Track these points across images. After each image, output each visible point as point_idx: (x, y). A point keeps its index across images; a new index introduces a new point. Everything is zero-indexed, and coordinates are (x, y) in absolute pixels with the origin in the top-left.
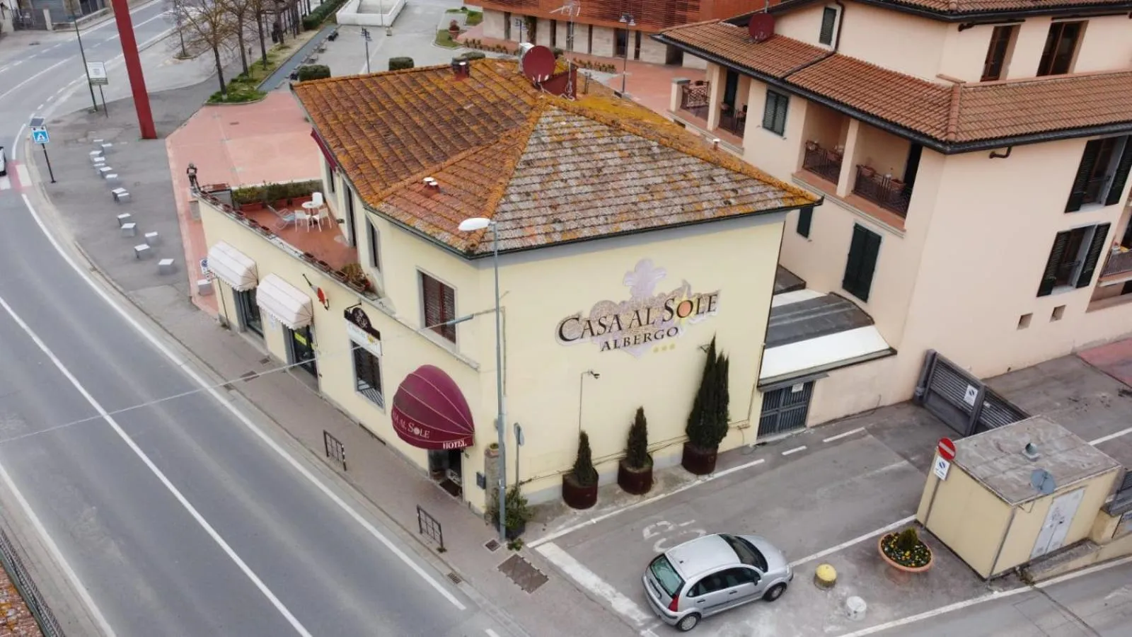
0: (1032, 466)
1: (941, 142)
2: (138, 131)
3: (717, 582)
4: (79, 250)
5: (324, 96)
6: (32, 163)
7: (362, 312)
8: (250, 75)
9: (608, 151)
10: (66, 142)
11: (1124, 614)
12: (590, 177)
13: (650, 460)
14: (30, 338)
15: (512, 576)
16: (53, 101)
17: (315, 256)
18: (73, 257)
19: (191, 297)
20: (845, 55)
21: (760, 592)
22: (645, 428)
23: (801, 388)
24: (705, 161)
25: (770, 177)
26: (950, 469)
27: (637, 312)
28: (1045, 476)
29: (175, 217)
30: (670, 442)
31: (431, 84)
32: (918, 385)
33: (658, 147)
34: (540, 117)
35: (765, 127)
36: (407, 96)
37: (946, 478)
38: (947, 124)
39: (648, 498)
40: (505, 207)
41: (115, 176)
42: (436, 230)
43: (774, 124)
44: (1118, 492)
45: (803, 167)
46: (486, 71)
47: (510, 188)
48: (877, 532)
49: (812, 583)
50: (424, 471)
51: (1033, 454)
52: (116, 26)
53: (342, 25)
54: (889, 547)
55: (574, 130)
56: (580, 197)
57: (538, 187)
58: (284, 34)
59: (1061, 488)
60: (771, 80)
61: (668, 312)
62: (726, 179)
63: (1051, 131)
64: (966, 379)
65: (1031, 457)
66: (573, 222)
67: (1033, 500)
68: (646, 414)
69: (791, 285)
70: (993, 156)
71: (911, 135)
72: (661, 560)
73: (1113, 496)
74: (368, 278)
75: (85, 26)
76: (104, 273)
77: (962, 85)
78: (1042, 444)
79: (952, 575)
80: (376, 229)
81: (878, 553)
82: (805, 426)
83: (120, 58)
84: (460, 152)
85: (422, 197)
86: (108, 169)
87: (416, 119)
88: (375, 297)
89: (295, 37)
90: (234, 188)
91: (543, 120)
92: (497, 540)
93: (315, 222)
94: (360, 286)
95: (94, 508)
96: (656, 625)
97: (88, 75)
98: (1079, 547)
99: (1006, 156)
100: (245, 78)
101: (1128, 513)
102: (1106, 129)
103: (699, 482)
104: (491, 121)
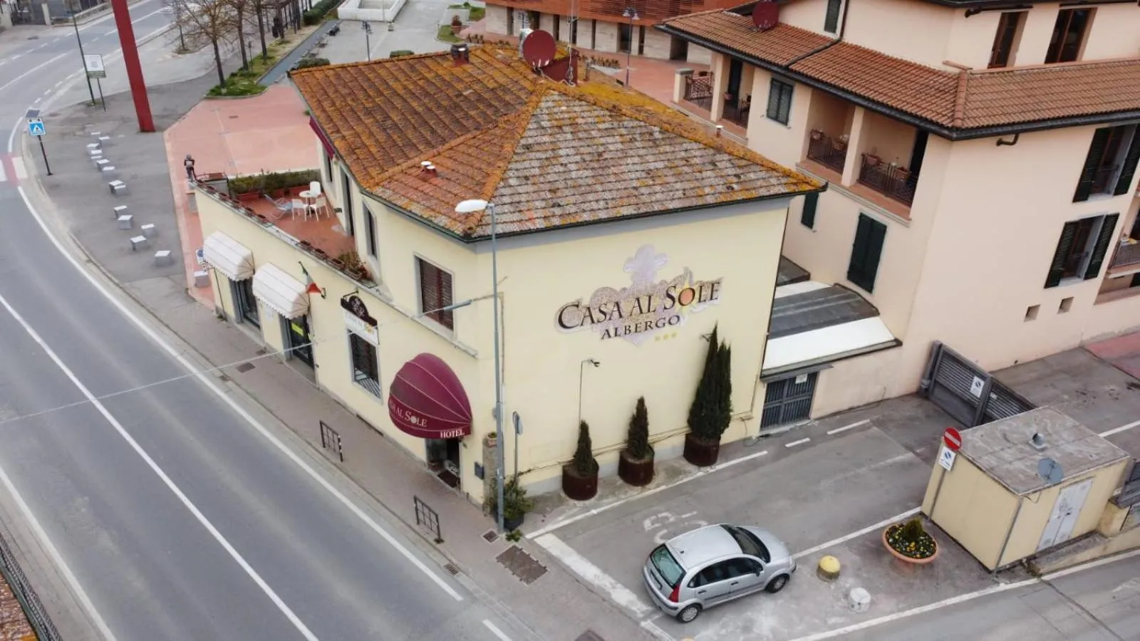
0: (1039, 457)
1: (947, 128)
2: (136, 124)
3: (718, 573)
4: (75, 241)
5: (322, 83)
6: (29, 156)
7: (359, 300)
8: (250, 70)
9: (608, 136)
10: (63, 135)
11: (1132, 607)
12: (591, 161)
13: (650, 450)
14: (24, 330)
15: (510, 567)
16: (51, 95)
17: (312, 245)
18: (69, 250)
19: (187, 289)
20: (850, 43)
21: (762, 583)
22: (646, 419)
23: (805, 380)
24: (707, 146)
25: (774, 163)
26: (955, 458)
27: (638, 300)
28: (1053, 465)
29: (173, 210)
30: (672, 433)
31: (430, 71)
32: (923, 377)
33: (660, 132)
34: (540, 102)
35: (769, 116)
36: (405, 83)
37: (952, 469)
38: (953, 111)
39: (650, 489)
40: (504, 191)
41: (111, 168)
42: (432, 213)
43: (779, 114)
44: (1127, 483)
45: (808, 156)
46: (485, 57)
47: (508, 172)
48: (881, 524)
49: (815, 574)
50: (421, 462)
51: (1040, 444)
52: (114, 22)
53: (343, 20)
54: (894, 538)
55: (575, 115)
56: (580, 182)
57: (537, 171)
58: (285, 29)
59: (1068, 478)
60: (775, 68)
61: (669, 300)
62: (728, 165)
63: (1058, 118)
64: (973, 371)
65: (1038, 447)
66: (571, 206)
67: (1040, 490)
68: (647, 404)
69: (795, 277)
70: (1000, 143)
71: (917, 122)
72: (661, 551)
73: (1121, 489)
74: (365, 266)
75: (83, 22)
76: (98, 264)
77: (968, 71)
78: (1050, 435)
79: (958, 567)
80: (373, 216)
81: (882, 545)
82: (809, 419)
83: (118, 53)
84: (458, 136)
85: (419, 181)
86: (105, 161)
87: (415, 104)
88: (372, 284)
89: (296, 33)
90: (231, 177)
91: (543, 105)
92: (495, 531)
93: (313, 212)
94: (356, 273)
95: (86, 498)
96: (656, 617)
97: (86, 69)
98: (1087, 540)
99: (1014, 143)
100: (245, 72)
101: (1137, 505)
102: (1115, 117)
103: (700, 474)
104: (490, 106)
